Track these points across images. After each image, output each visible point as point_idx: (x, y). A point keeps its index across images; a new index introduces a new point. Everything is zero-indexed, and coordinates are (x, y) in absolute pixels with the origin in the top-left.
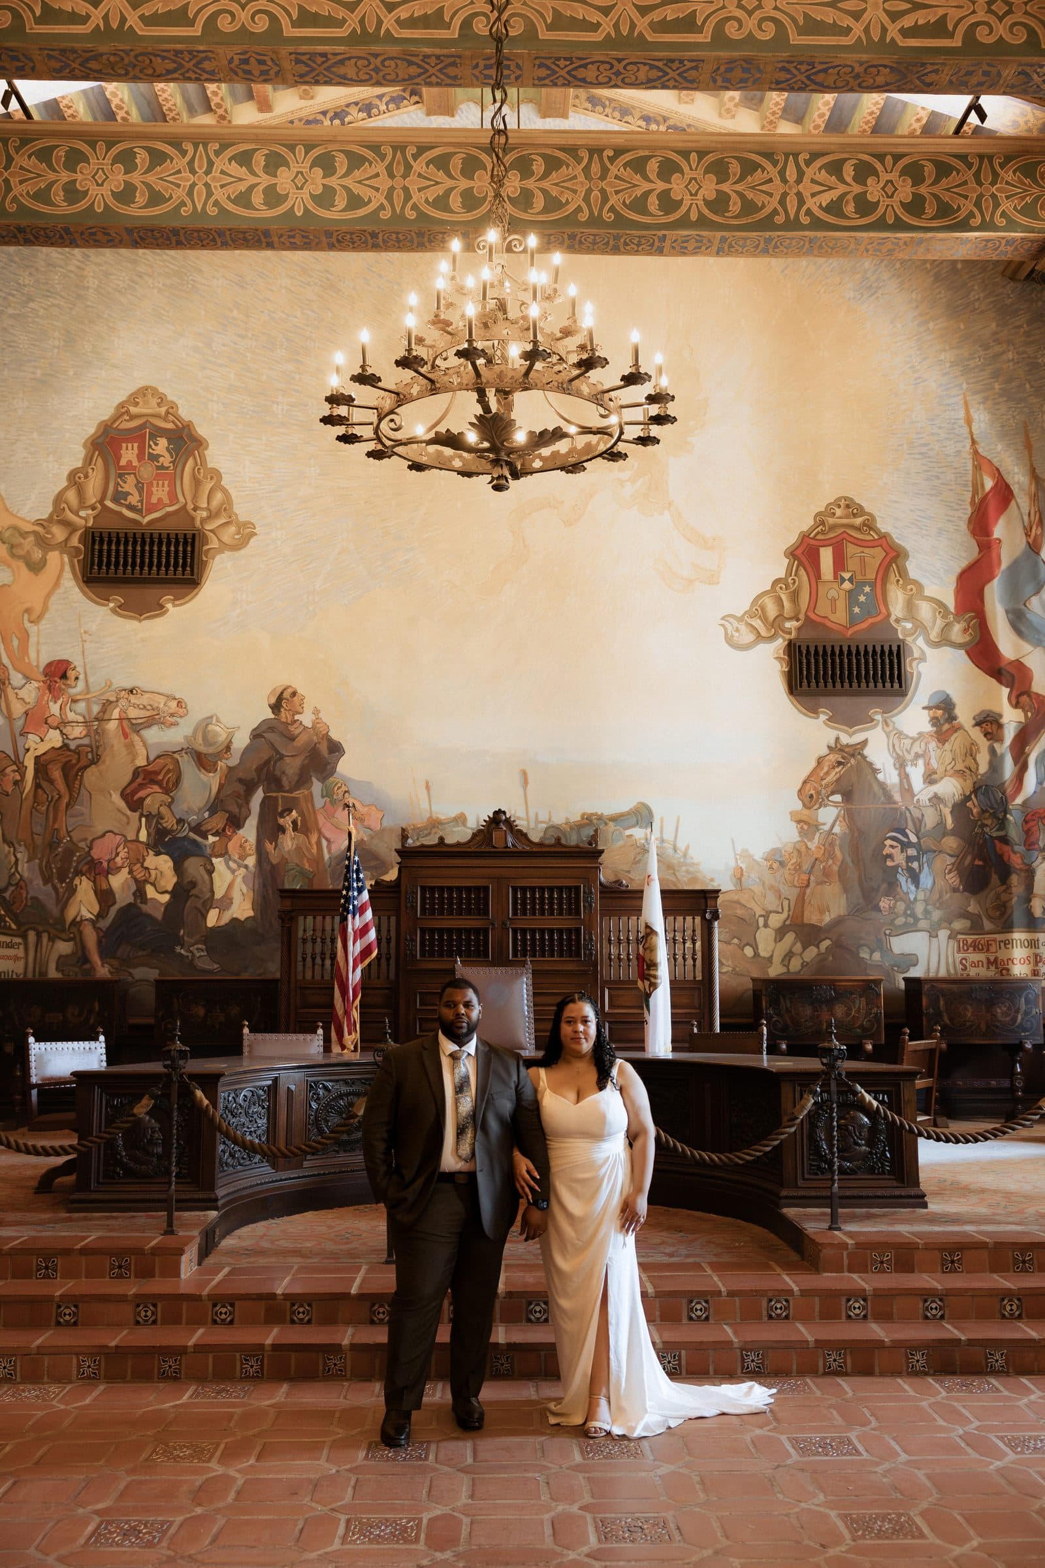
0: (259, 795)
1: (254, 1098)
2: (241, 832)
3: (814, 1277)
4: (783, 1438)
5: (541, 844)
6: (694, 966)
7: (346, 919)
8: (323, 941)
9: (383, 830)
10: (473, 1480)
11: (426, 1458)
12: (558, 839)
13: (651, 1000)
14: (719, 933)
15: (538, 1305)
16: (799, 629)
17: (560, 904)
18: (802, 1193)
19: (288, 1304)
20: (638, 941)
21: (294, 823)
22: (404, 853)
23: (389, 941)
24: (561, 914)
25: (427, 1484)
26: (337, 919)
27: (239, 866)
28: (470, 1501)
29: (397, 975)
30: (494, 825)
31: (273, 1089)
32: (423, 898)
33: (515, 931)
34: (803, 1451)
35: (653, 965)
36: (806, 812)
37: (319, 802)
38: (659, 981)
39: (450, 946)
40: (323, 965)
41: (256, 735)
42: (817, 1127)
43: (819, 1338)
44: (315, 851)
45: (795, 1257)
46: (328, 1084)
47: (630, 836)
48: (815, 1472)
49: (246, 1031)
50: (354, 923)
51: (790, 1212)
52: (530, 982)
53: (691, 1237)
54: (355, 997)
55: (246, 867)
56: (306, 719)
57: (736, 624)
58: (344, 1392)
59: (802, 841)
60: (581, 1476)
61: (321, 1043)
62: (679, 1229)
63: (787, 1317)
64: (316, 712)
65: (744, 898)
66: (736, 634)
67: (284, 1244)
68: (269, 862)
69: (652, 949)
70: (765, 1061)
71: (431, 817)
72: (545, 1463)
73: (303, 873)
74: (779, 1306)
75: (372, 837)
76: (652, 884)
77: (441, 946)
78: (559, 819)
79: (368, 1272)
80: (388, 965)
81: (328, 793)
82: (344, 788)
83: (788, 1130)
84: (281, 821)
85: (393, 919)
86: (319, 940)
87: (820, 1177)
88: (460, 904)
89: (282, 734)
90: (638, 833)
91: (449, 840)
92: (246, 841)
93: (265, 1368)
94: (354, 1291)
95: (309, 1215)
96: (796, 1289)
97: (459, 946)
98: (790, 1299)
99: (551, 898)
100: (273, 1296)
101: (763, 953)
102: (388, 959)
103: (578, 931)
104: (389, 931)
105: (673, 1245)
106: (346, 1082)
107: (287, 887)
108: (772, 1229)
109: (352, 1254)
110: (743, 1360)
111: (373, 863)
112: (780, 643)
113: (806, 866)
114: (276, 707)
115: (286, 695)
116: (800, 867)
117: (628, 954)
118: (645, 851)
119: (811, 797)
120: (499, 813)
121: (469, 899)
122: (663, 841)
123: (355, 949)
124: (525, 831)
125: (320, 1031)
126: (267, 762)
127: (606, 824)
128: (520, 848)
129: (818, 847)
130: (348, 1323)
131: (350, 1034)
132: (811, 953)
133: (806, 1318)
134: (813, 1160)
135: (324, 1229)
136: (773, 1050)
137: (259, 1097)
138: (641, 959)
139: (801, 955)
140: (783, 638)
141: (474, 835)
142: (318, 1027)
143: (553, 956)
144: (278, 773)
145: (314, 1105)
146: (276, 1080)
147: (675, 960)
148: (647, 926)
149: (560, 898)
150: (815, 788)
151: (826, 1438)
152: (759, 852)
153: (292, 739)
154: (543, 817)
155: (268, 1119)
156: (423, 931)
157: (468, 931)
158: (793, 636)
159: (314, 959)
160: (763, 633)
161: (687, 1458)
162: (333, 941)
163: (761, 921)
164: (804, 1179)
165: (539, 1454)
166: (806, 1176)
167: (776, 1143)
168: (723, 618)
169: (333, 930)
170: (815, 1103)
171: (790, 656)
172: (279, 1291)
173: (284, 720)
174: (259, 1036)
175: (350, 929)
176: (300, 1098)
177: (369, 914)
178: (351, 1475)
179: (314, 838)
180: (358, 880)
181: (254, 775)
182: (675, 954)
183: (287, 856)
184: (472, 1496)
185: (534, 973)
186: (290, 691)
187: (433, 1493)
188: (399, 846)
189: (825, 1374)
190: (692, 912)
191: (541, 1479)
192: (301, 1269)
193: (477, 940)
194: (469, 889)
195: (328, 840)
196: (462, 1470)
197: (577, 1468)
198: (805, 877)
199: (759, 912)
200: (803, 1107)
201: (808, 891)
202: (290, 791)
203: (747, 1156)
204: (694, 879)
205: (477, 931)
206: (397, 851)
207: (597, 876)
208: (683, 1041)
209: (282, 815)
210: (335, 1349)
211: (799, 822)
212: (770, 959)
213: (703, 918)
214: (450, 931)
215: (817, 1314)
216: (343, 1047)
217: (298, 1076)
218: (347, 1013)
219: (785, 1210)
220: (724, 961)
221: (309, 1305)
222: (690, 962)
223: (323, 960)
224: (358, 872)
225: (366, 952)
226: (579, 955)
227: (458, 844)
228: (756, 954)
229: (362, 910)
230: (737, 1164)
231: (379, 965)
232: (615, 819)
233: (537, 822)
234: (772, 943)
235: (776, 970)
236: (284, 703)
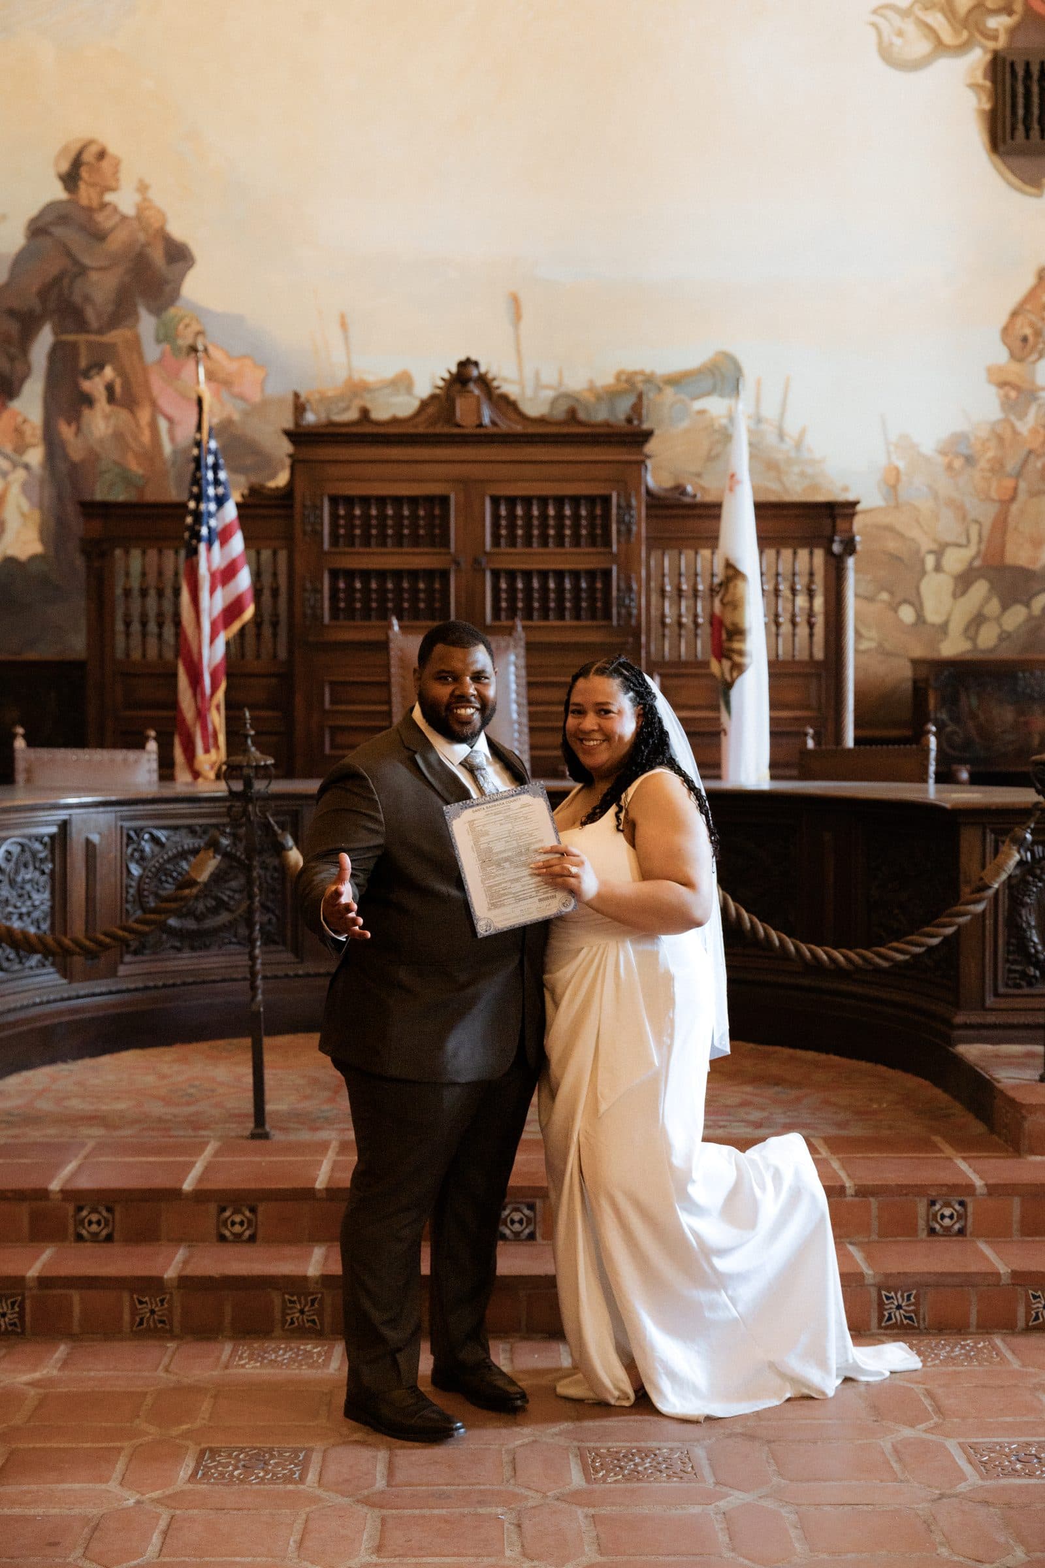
0: (44, 340)
1: (25, 857)
2: (16, 405)
3: (1010, 1162)
4: (951, 1445)
5: (542, 421)
6: (811, 635)
7: (194, 552)
8: (160, 594)
9: (265, 403)
10: (383, 1520)
11: (302, 1479)
12: (572, 412)
13: (734, 693)
14: (857, 581)
15: (517, 1210)
16: (1013, 32)
17: (576, 526)
18: (991, 1019)
19: (71, 1208)
20: (713, 591)
21: (110, 388)
22: (299, 436)
23: (275, 593)
24: (576, 540)
25: (298, 1526)
26: (183, 553)
27: (15, 465)
28: (374, 1559)
29: (291, 652)
30: (458, 386)
31: (61, 838)
32: (334, 516)
33: (496, 574)
34: (986, 1468)
35: (738, 632)
36: (1015, 367)
37: (152, 351)
38: (746, 660)
39: (383, 600)
40: (160, 636)
41: (38, 229)
42: (1024, 905)
43: (1016, 1267)
44: (146, 437)
45: (978, 1128)
46: (158, 833)
47: (702, 412)
48: (1009, 1505)
49: (20, 743)
50: (210, 559)
51: (971, 1051)
52: (522, 662)
53: (794, 1093)
54: (215, 687)
55: (27, 467)
56: (125, 200)
57: (897, 21)
58: (166, 1360)
59: (1006, 420)
60: (580, 1512)
61: (154, 765)
62: (777, 1081)
63: (961, 1232)
64: (143, 188)
65: (900, 521)
66: (898, 41)
67: (77, 1105)
68: (66, 457)
69: (735, 605)
70: (932, 792)
71: (350, 378)
72: (517, 1490)
73: (127, 478)
74: (947, 1212)
75: (246, 414)
76: (738, 489)
77: (366, 600)
78: (577, 381)
79: (217, 1154)
80: (275, 635)
81: (166, 335)
82: (195, 327)
83: (971, 908)
84: (86, 385)
85: (283, 555)
86: (152, 592)
87: (1026, 991)
88: (399, 526)
89: (83, 228)
90: (715, 406)
91: (380, 413)
92: (25, 421)
93: (28, 1318)
94: (188, 1186)
95: (129, 1057)
96: (978, 1182)
97: (399, 600)
98: (968, 1200)
99: (560, 516)
100: (42, 1194)
101: (933, 616)
102: (275, 625)
103: (607, 574)
104: (275, 575)
105: (762, 1108)
106: (191, 830)
107: (99, 497)
108: (938, 1080)
109: (196, 1124)
110: (881, 1305)
111: (249, 461)
112: (977, 58)
113: (1011, 465)
114: (71, 179)
115: (88, 157)
116: (1002, 466)
117: (696, 616)
118: (726, 436)
119: (1025, 339)
120: (465, 364)
121: (414, 516)
122: (759, 420)
123: (213, 603)
124: (513, 397)
125: (152, 746)
126: (57, 280)
127: (660, 390)
128: (505, 427)
129: (1034, 431)
130: (179, 1241)
131: (207, 751)
132: (1016, 617)
133: (996, 1233)
134: (1014, 962)
135: (151, 1079)
136: (945, 777)
137: (34, 854)
138: (716, 623)
139: (998, 619)
140: (984, 48)
141: (424, 405)
142: (147, 738)
143: (562, 617)
144: (77, 298)
145: (136, 870)
146: (64, 825)
147: (778, 624)
148: (729, 566)
149: (576, 517)
150: (1032, 325)
151: (1029, 1444)
152: (929, 440)
153: (100, 236)
154: (549, 376)
155: (52, 893)
156: (335, 574)
157: (414, 574)
158: (1001, 43)
159: (144, 624)
160: (947, 37)
161: (775, 1480)
162: (177, 592)
163: (930, 561)
164: (996, 994)
165: (507, 1472)
166: (1002, 990)
167: (949, 931)
168: (875, 12)
169: (176, 574)
170: (1021, 863)
171: (994, 81)
172: (55, 1186)
173: (84, 201)
174: (44, 754)
175: (203, 570)
176: (109, 855)
177: (237, 543)
178: (160, 1510)
179: (144, 415)
180: (217, 482)
181: (35, 304)
182: (777, 616)
183: (98, 449)
184: (379, 1549)
185: (531, 648)
186: (94, 149)
187: (307, 1544)
188: (289, 424)
189: (1028, 1330)
190: (809, 542)
191: (507, 1518)
192: (100, 1147)
193: (430, 591)
194: (414, 501)
195: (170, 420)
196: (367, 1502)
197: (576, 1498)
198: (1009, 483)
199: (926, 544)
200: (999, 869)
201: (1014, 508)
202: (100, 332)
203: (897, 953)
204: (815, 488)
205: (430, 574)
206: (289, 434)
207: (640, 479)
208: (787, 765)
209: (87, 375)
210: (153, 1285)
211: (1003, 384)
212: (943, 628)
213: (829, 552)
214: (382, 575)
215: (1015, 1226)
216: (196, 775)
217: (105, 819)
218: (201, 715)
219: (962, 1049)
220: (863, 631)
221: (110, 1210)
222: (803, 630)
223: (160, 625)
224: (216, 468)
225: (232, 611)
226: (608, 616)
227: (395, 421)
228: (920, 618)
229: (224, 536)
230: (877, 970)
231: (259, 636)
232: (675, 381)
233: (539, 386)
234: (947, 598)
235: (952, 647)
236: (84, 173)
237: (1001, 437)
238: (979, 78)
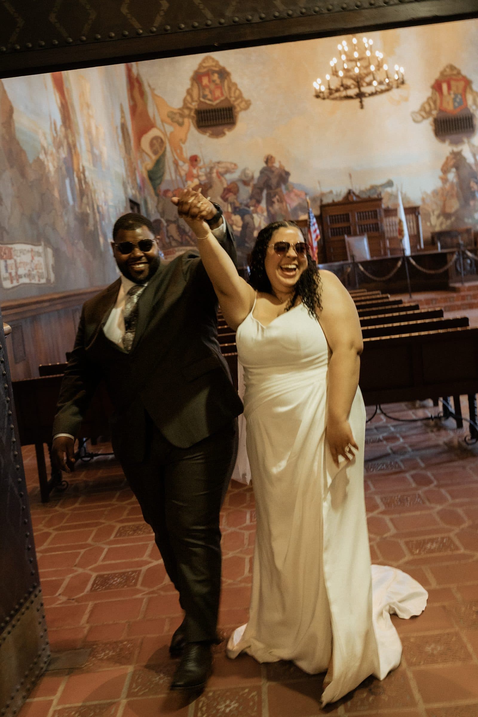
0: (265, 193)
2: (261, 205)
5: (364, 199)
6: (414, 230)
7: (310, 228)
13: (403, 242)
14: (420, 219)
16: (437, 114)
17: (372, 216)
18: (454, 280)
21: (278, 200)
23: (323, 233)
24: (372, 218)
30: (349, 194)
32: (330, 219)
33: (359, 226)
35: (403, 231)
36: (444, 175)
37: (285, 192)
39: (342, 232)
41: (261, 172)
42: (457, 264)
44: (285, 208)
45: (453, 291)
47: (387, 191)
50: (312, 229)
51: (451, 285)
52: (367, 240)
57: (416, 114)
59: (443, 186)
64: (280, 162)
65: (426, 207)
66: (416, 118)
68: (271, 214)
69: (402, 226)
70: (440, 251)
71: (321, 192)
75: (303, 201)
76: (400, 206)
77: (340, 232)
78: (363, 188)
81: (287, 189)
82: (292, 187)
83: (448, 266)
84: (273, 200)
87: (459, 276)
88: (341, 219)
89: (270, 171)
90: (389, 190)
91: (336, 201)
92: (263, 208)
97: (344, 232)
99: (369, 214)
101: (433, 224)
102: (323, 239)
103: (378, 223)
104: (322, 230)
112: (431, 119)
113: (445, 194)
114: (267, 162)
115: (269, 158)
116: (443, 194)
117: (396, 229)
119: (445, 170)
120: (350, 190)
121: (343, 217)
123: (314, 236)
124: (358, 195)
126: (266, 181)
127: (379, 188)
128: (357, 200)
129: (448, 187)
132: (449, 222)
134: (456, 272)
138: (399, 230)
139: (445, 223)
140: (432, 117)
141: (343, 198)
143: (371, 232)
144: (270, 184)
147: (409, 229)
148: (400, 219)
149: (371, 214)
150: (446, 167)
152: (429, 191)
153: (273, 172)
156: (331, 229)
157: (345, 227)
158: (435, 116)
160: (425, 116)
163: (432, 214)
164: (454, 277)
167: (446, 268)
168: (412, 113)
171: (435, 123)
173: (270, 166)
175: (312, 231)
177: (316, 226)
179: (284, 204)
181: (262, 186)
182: (408, 227)
183: (277, 211)
185: (368, 237)
186: (270, 156)
190: (413, 214)
193: (348, 230)
194: (343, 215)
198: (445, 197)
199: (430, 210)
200: (453, 259)
201: (446, 202)
202: (275, 189)
205: (347, 227)
207: (381, 207)
209: (273, 198)
211: (442, 179)
212: (435, 226)
213: (416, 216)
214: (341, 228)
222: (412, 229)
225: (317, 237)
226: (379, 231)
227: (339, 202)
228: (431, 224)
229: (314, 224)
232: (381, 186)
234: (435, 220)
235: (438, 229)
236: (269, 161)
237: (443, 189)
238: (432, 123)
